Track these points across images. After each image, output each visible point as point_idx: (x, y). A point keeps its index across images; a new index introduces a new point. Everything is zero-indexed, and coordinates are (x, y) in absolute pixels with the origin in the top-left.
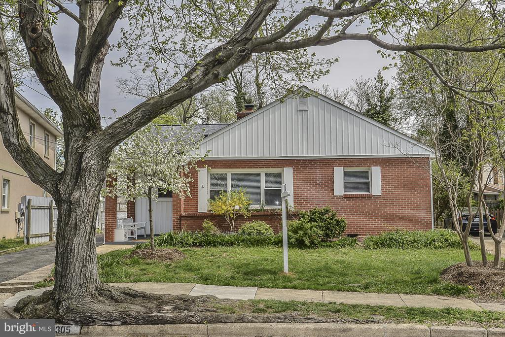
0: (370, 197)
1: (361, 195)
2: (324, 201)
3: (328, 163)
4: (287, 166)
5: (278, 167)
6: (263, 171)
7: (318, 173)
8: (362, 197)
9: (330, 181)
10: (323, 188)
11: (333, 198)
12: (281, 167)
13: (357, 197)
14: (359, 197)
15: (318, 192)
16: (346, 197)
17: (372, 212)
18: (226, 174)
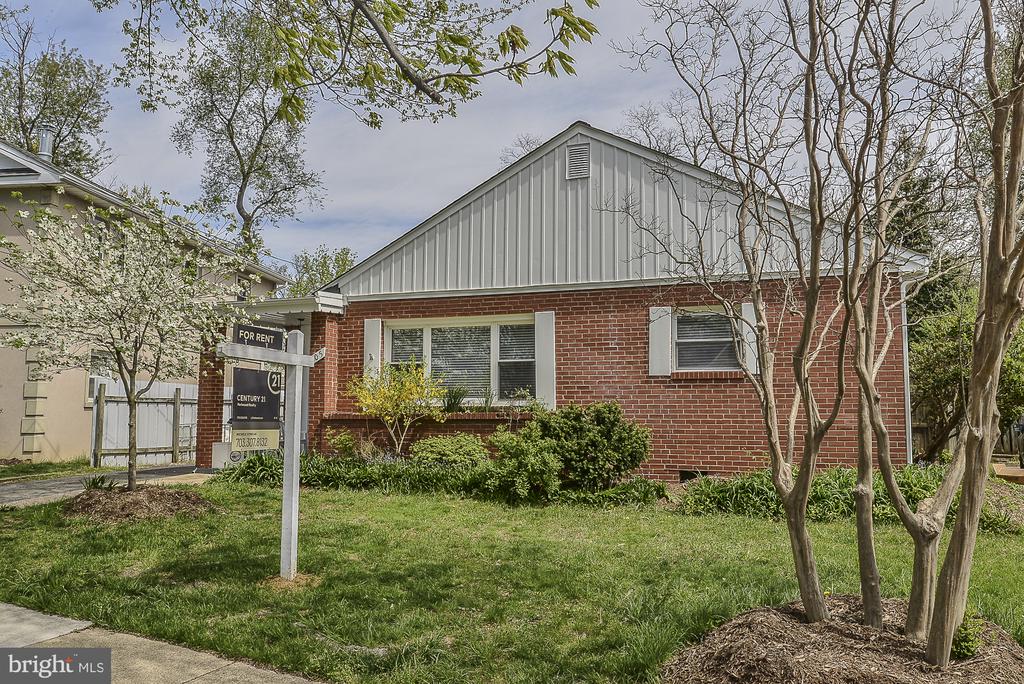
0: (737, 380)
1: (716, 373)
2: (625, 388)
3: (636, 298)
4: (543, 307)
5: (523, 312)
6: (494, 322)
7: (612, 322)
8: (717, 380)
9: (640, 341)
10: (623, 358)
11: (646, 382)
12: (531, 311)
13: (704, 379)
14: (710, 380)
15: (612, 368)
16: (676, 379)
17: (743, 417)
18: (421, 330)
